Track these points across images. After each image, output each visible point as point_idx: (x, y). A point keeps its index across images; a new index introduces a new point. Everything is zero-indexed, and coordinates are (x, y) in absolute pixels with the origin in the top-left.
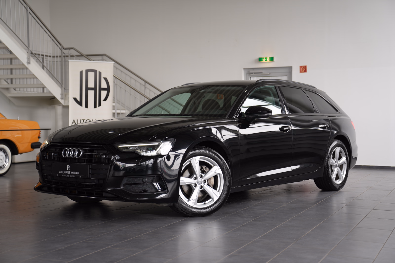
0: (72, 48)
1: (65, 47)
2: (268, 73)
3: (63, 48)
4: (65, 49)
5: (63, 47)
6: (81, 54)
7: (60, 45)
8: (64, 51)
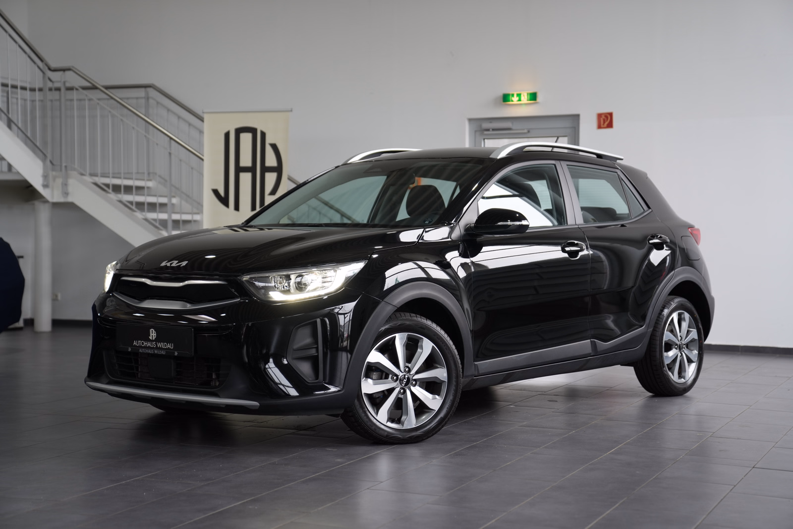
0: (69, 69)
1: (53, 65)
2: (524, 129)
3: (47, 68)
4: (52, 69)
5: (47, 65)
6: (94, 85)
7: (41, 60)
8: (50, 74)
